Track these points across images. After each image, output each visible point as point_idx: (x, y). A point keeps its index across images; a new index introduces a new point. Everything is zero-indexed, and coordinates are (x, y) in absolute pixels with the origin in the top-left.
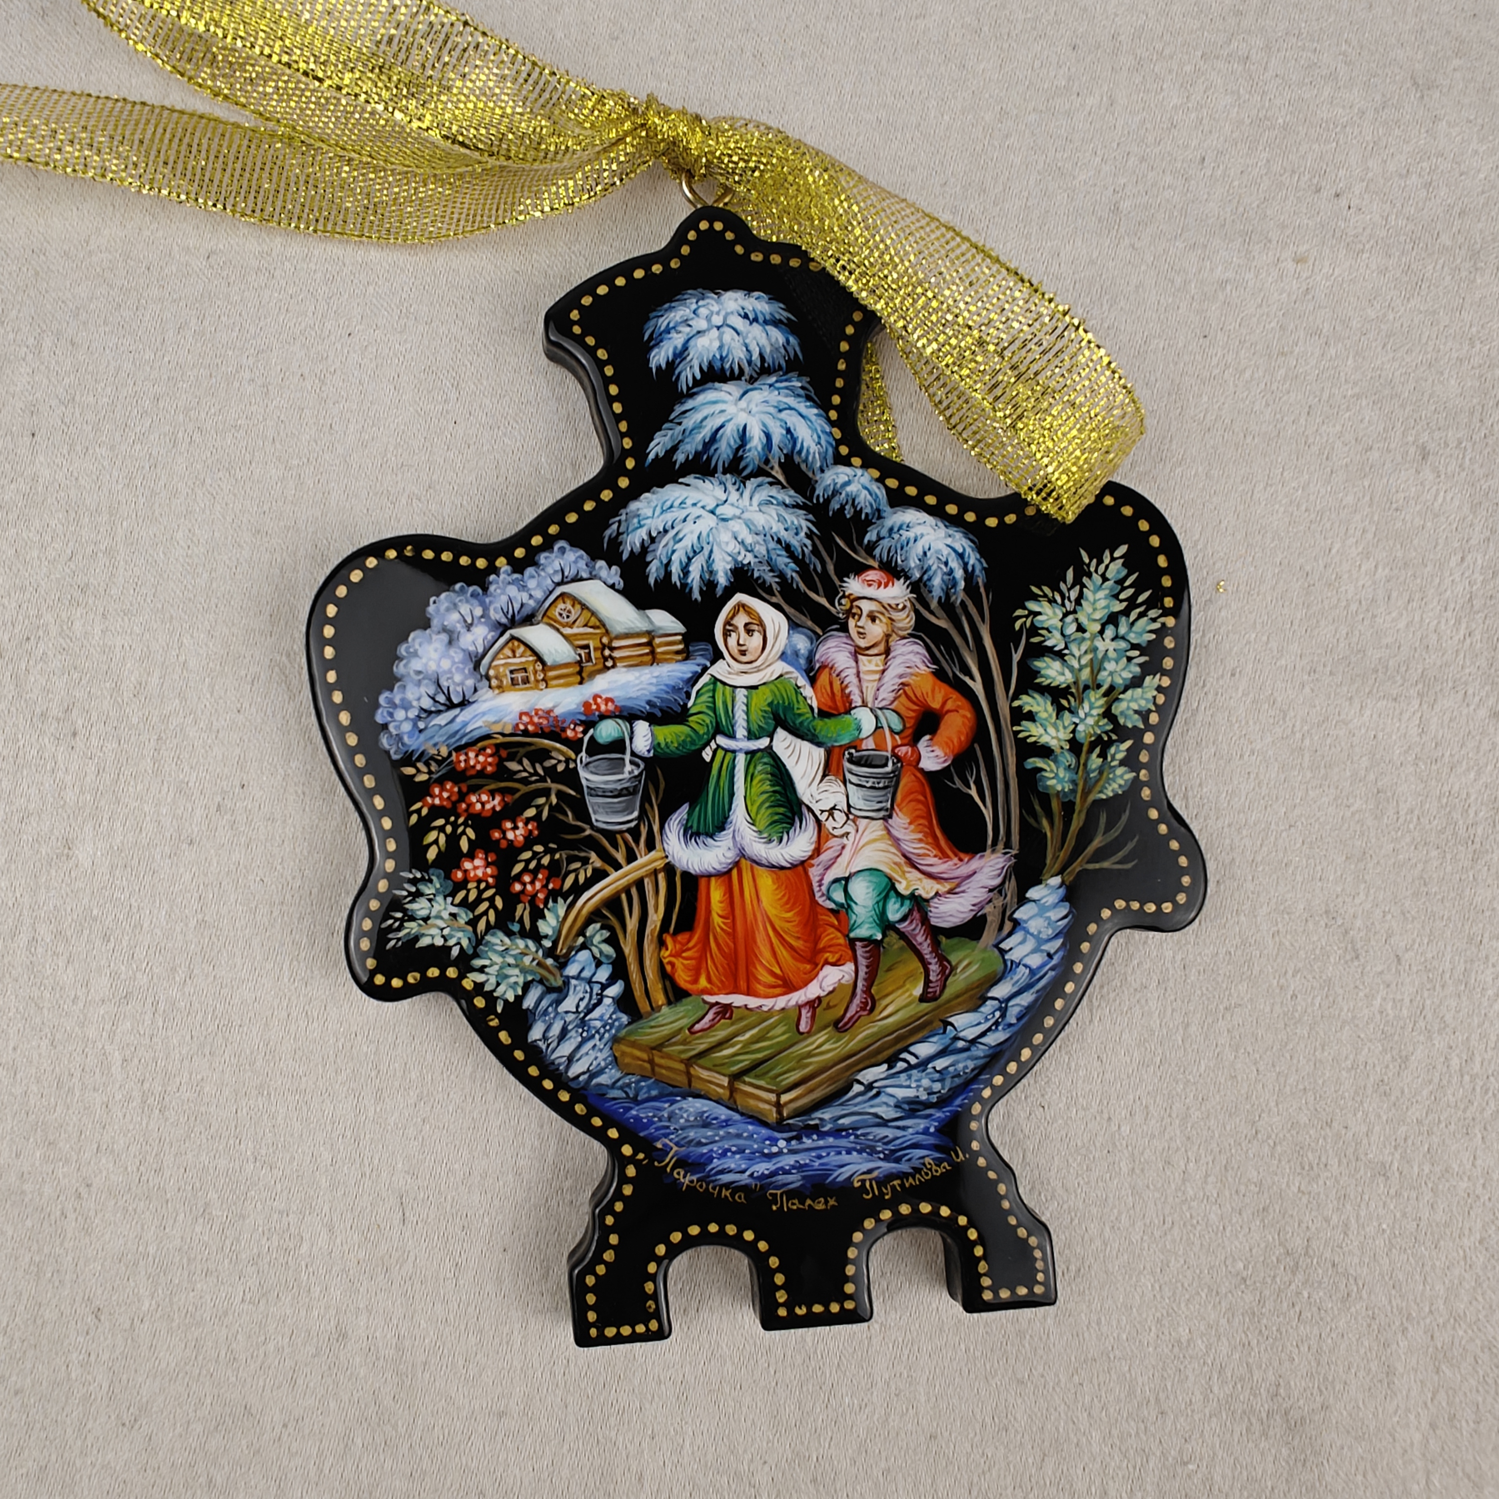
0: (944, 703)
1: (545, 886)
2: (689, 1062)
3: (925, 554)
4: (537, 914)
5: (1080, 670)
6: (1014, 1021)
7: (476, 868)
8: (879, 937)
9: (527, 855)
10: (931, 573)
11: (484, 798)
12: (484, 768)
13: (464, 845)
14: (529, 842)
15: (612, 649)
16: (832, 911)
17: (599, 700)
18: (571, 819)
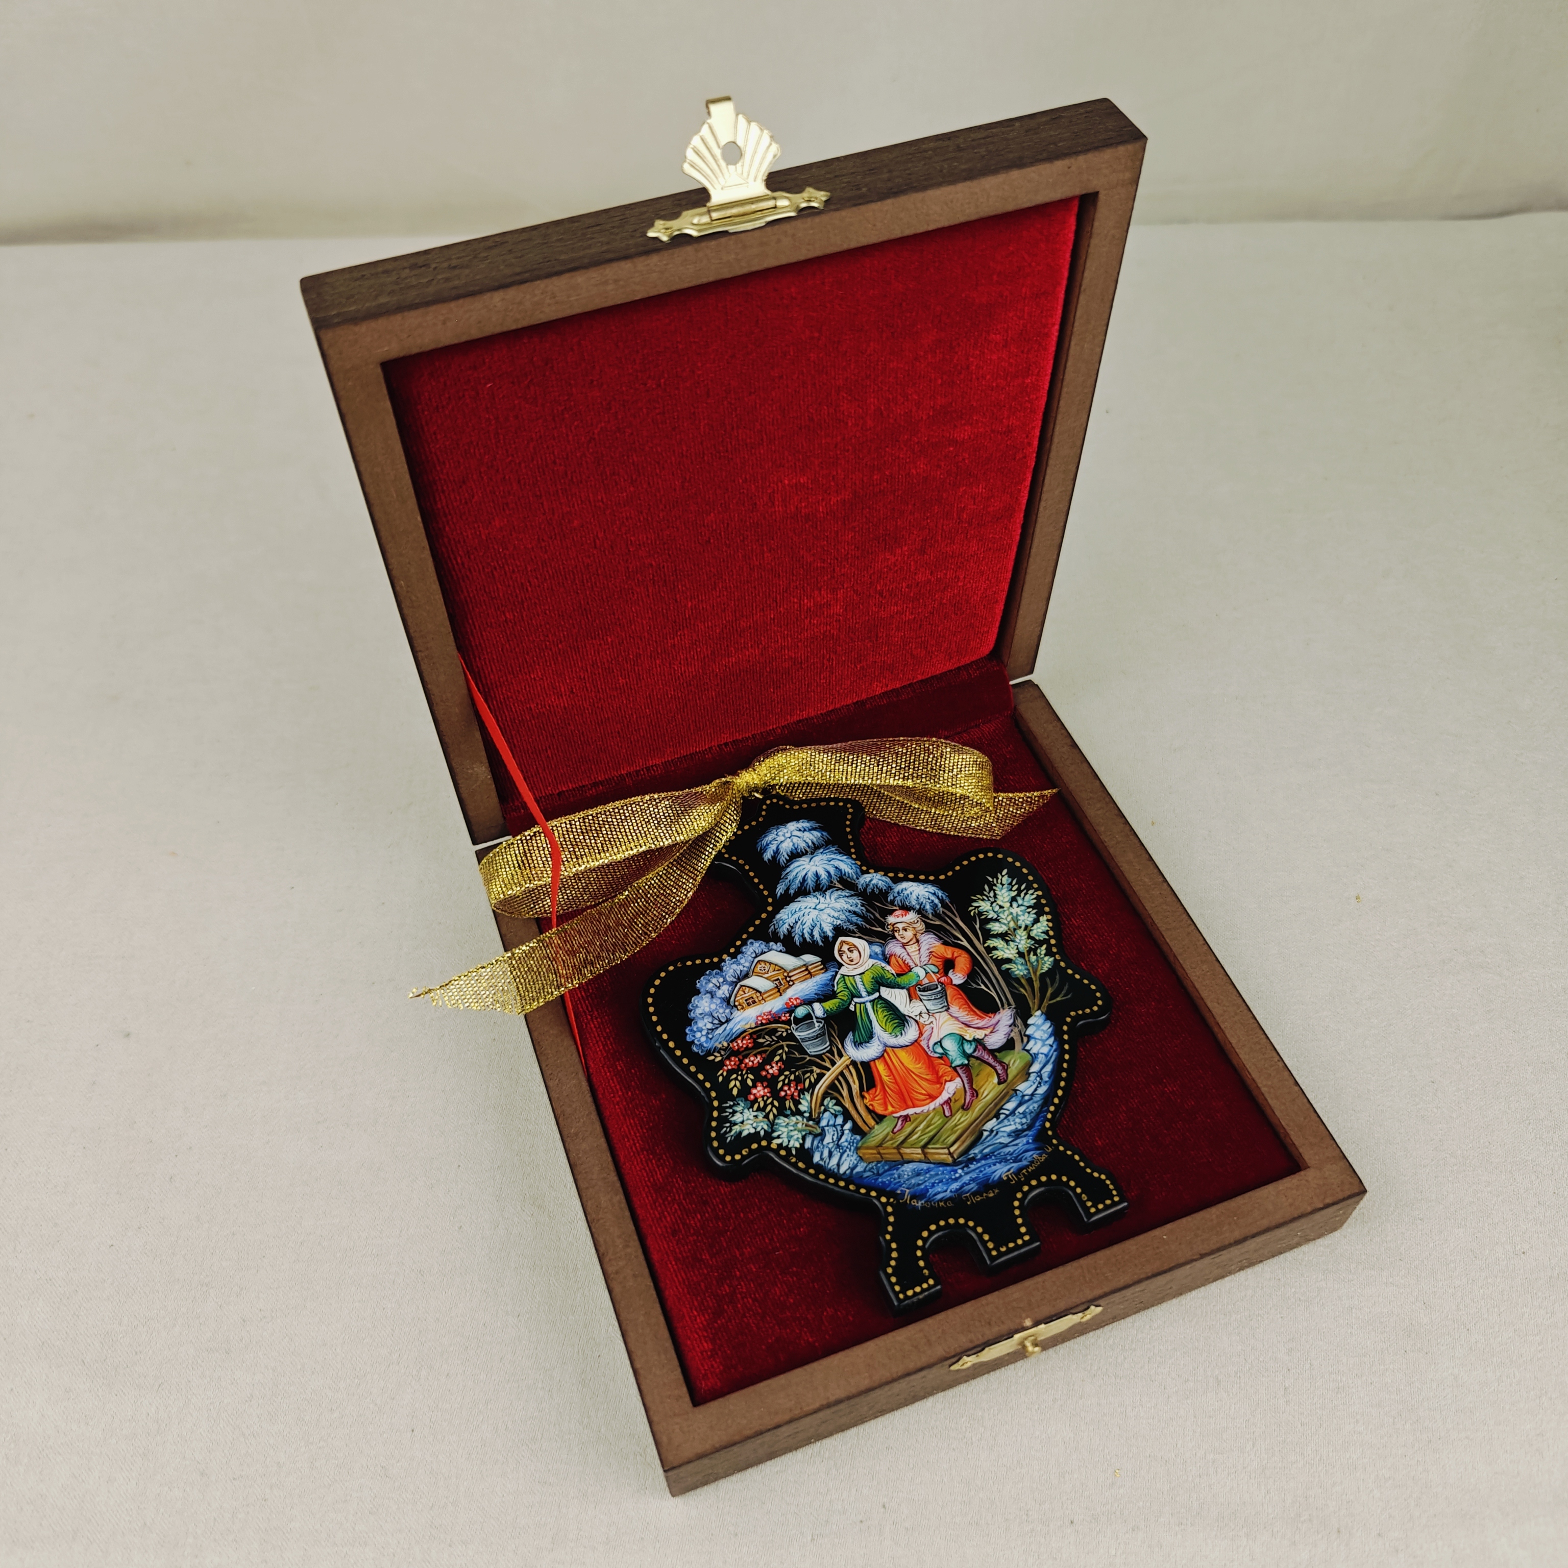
0: (953, 954)
1: (796, 1089)
2: (898, 1148)
3: (918, 898)
4: (797, 1103)
5: (1009, 923)
6: (1047, 1079)
7: (759, 1091)
8: (966, 1062)
9: (782, 1078)
10: (923, 904)
11: (752, 1059)
12: (748, 1045)
13: (750, 1083)
14: (781, 1072)
15: (790, 977)
16: (939, 1057)
17: (792, 1000)
18: (797, 1055)
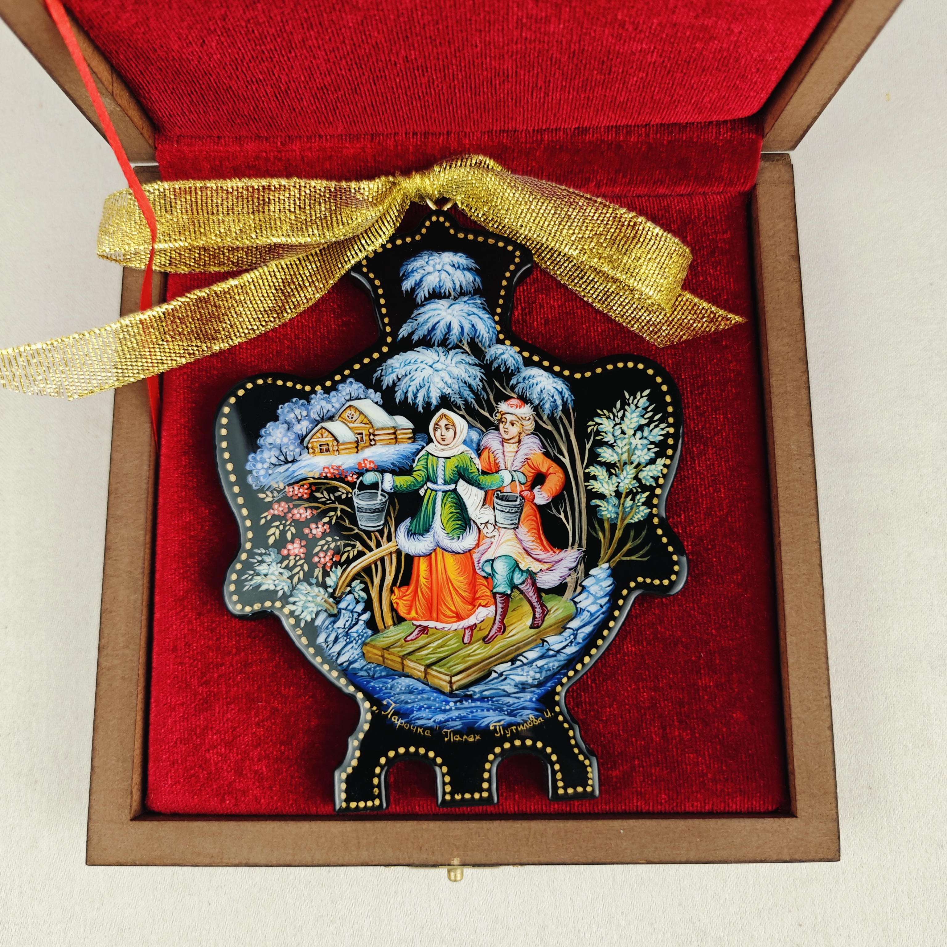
0: (548, 469)
1: (331, 559)
2: (403, 657)
3: (542, 391)
4: (326, 574)
5: (622, 454)
6: (581, 641)
7: (294, 548)
8: (509, 592)
9: (323, 542)
10: (544, 401)
11: (302, 511)
12: (303, 495)
13: (289, 536)
14: (324, 535)
15: (374, 435)
16: (484, 577)
17: (366, 462)
18: (347, 524)
